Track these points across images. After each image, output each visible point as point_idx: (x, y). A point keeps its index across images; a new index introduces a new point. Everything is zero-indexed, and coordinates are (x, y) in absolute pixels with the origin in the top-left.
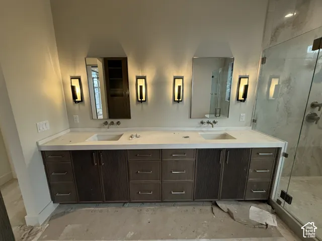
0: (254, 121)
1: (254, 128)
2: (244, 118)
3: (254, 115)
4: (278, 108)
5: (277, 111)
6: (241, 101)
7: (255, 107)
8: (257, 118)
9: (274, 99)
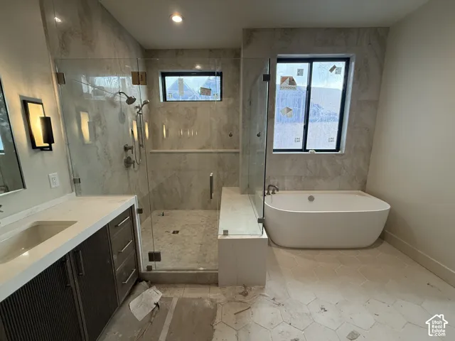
0: (76, 181)
1: (79, 193)
2: (57, 181)
3: (71, 171)
4: (98, 156)
5: (99, 159)
6: (42, 149)
7: (69, 159)
8: (77, 175)
9: (91, 142)
